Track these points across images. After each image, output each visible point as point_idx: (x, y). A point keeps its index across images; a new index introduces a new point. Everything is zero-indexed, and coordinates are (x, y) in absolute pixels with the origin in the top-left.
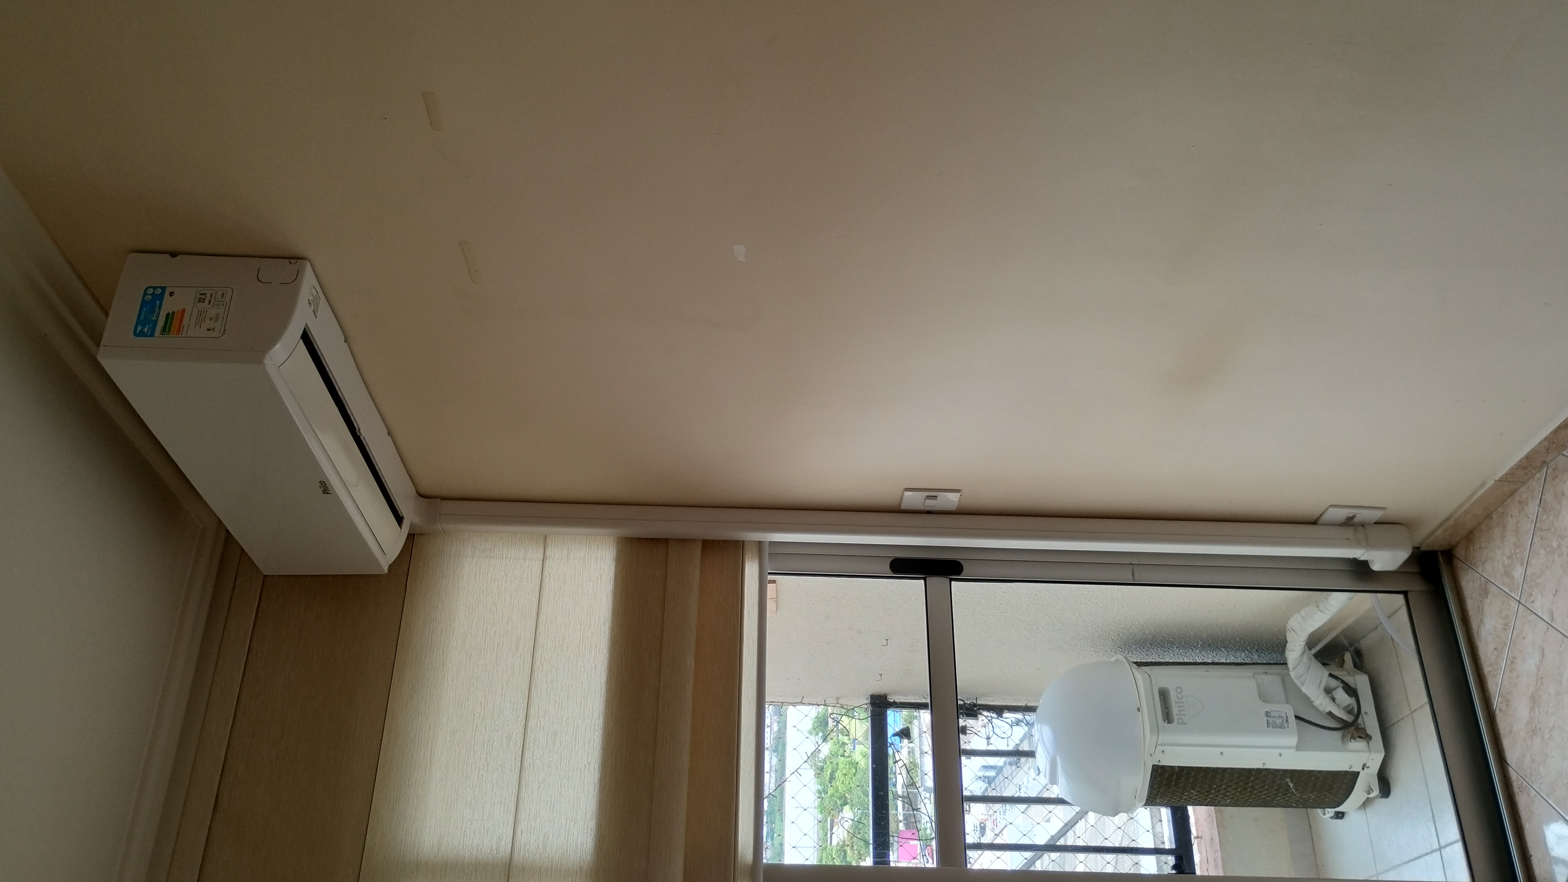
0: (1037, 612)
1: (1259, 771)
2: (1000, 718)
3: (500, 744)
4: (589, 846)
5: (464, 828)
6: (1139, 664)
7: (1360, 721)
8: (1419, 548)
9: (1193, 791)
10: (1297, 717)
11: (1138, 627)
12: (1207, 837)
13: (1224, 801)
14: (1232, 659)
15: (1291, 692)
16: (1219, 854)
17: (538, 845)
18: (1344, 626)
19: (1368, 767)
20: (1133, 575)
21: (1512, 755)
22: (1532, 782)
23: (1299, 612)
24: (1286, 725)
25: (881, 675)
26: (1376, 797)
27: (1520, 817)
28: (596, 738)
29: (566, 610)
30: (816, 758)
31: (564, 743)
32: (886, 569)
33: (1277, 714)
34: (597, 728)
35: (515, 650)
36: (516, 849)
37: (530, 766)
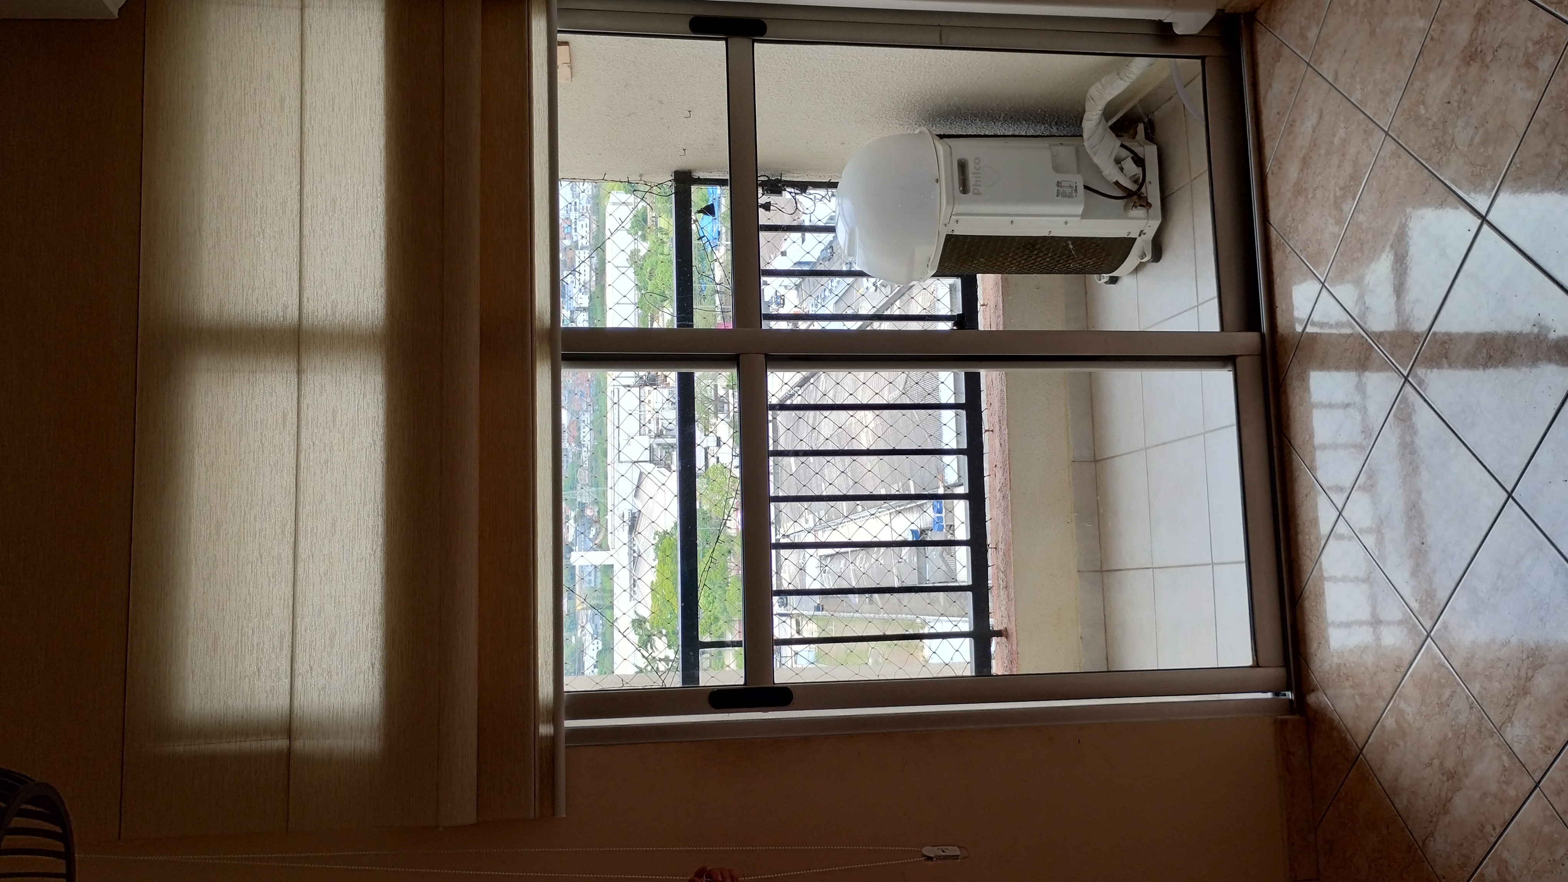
0: (843, 80)
1: (1044, 238)
2: (803, 194)
3: (275, 210)
4: (380, 312)
5: (245, 295)
6: (941, 137)
7: (1143, 190)
8: (1223, 10)
9: (981, 260)
10: (1086, 187)
11: (943, 97)
12: (992, 304)
13: (1010, 269)
14: (1031, 132)
15: (1083, 160)
16: (1001, 319)
17: (327, 312)
18: (1141, 96)
19: (1145, 234)
20: (941, 38)
21: (1275, 216)
22: (1289, 241)
23: (1100, 80)
24: (1074, 194)
25: (684, 150)
26: (1148, 261)
27: (1272, 272)
28: (379, 205)
29: (333, 66)
30: (636, 256)
31: (345, 209)
32: (685, 27)
33: (1067, 184)
34: (379, 195)
35: (280, 110)
36: (304, 316)
37: (310, 234)
